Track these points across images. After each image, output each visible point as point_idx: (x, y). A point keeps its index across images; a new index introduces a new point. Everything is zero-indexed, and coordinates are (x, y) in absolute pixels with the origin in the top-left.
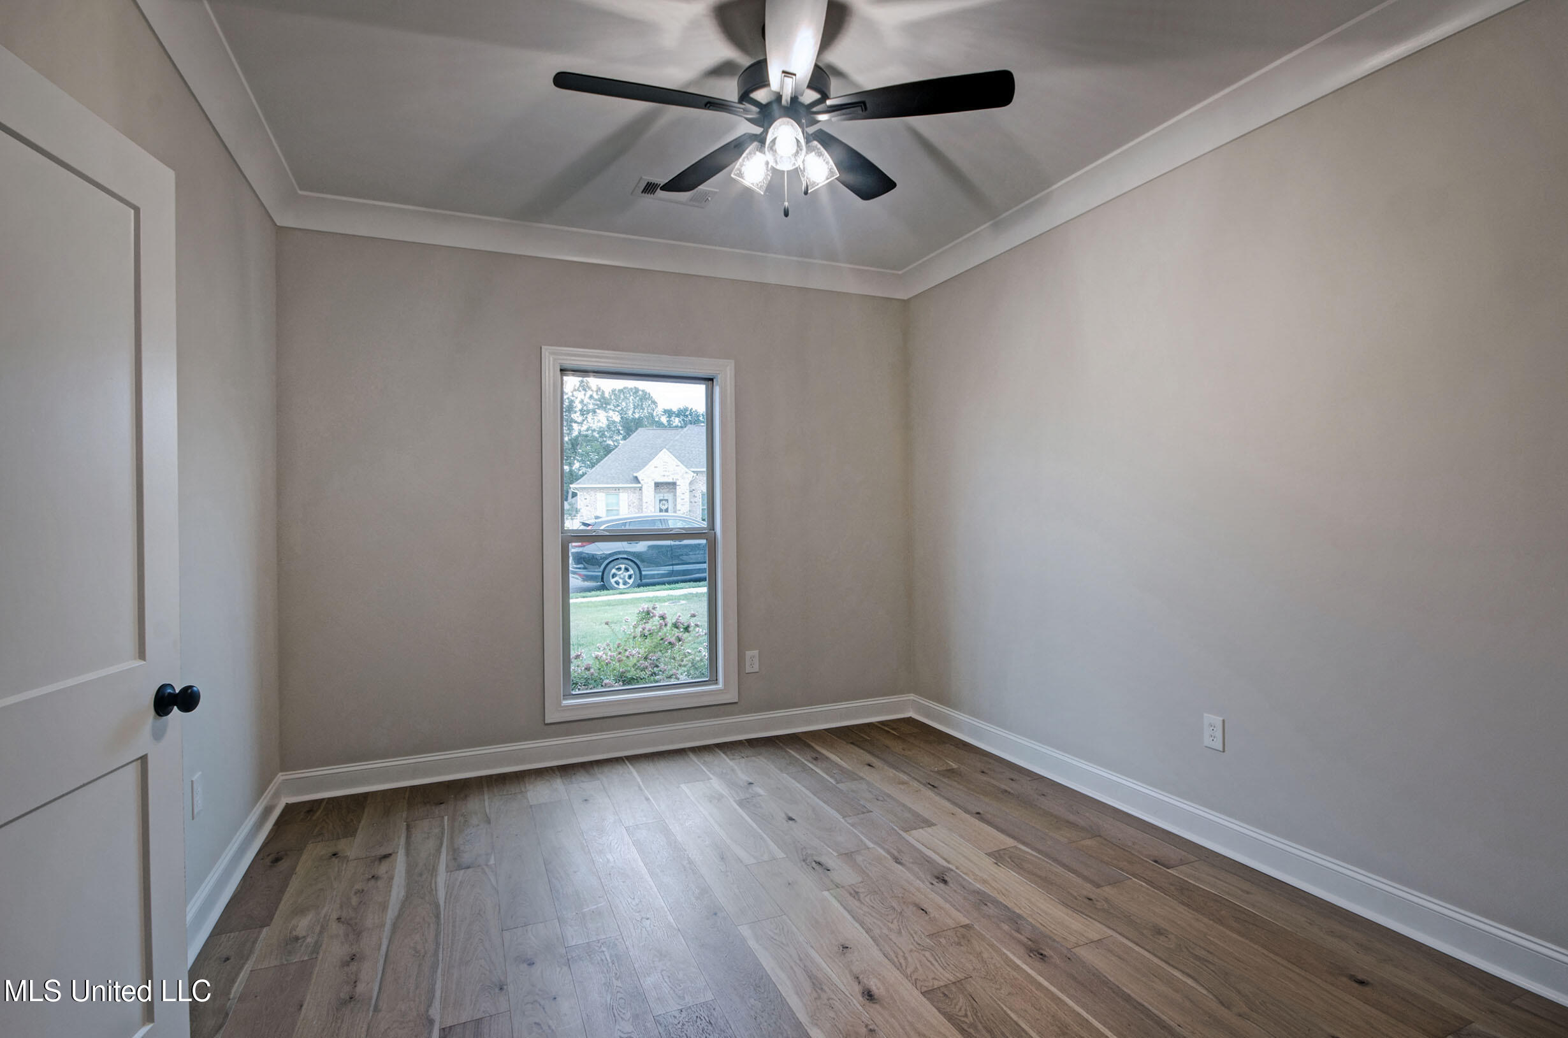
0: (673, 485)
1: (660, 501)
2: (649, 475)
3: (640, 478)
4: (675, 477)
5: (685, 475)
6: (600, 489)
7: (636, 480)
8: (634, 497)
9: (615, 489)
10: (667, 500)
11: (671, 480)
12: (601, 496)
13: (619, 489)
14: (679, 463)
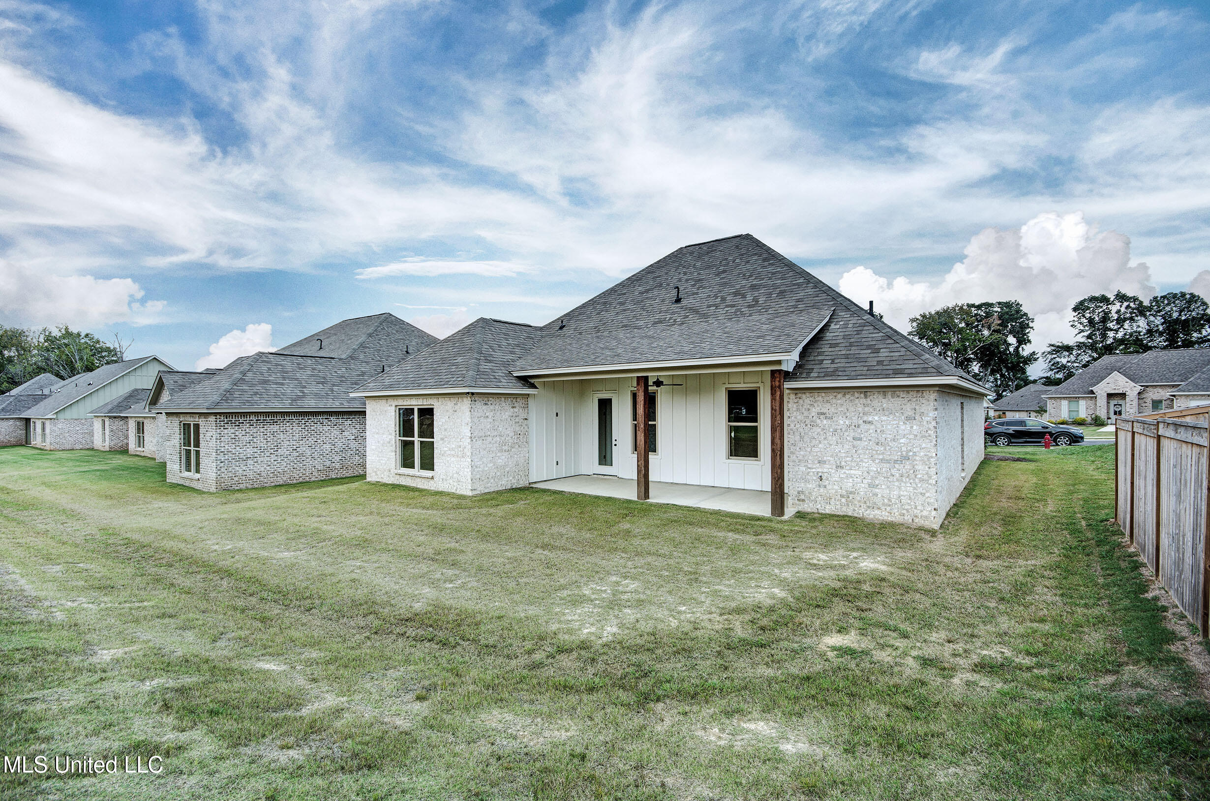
0: (1123, 396)
1: (1115, 405)
2: (1102, 389)
3: (1095, 391)
4: (1126, 389)
5: (1133, 389)
6: (1064, 398)
7: (1092, 392)
8: (1090, 403)
9: (1076, 398)
10: (1121, 405)
11: (1121, 392)
12: (1065, 403)
13: (1079, 398)
14: (1128, 380)
